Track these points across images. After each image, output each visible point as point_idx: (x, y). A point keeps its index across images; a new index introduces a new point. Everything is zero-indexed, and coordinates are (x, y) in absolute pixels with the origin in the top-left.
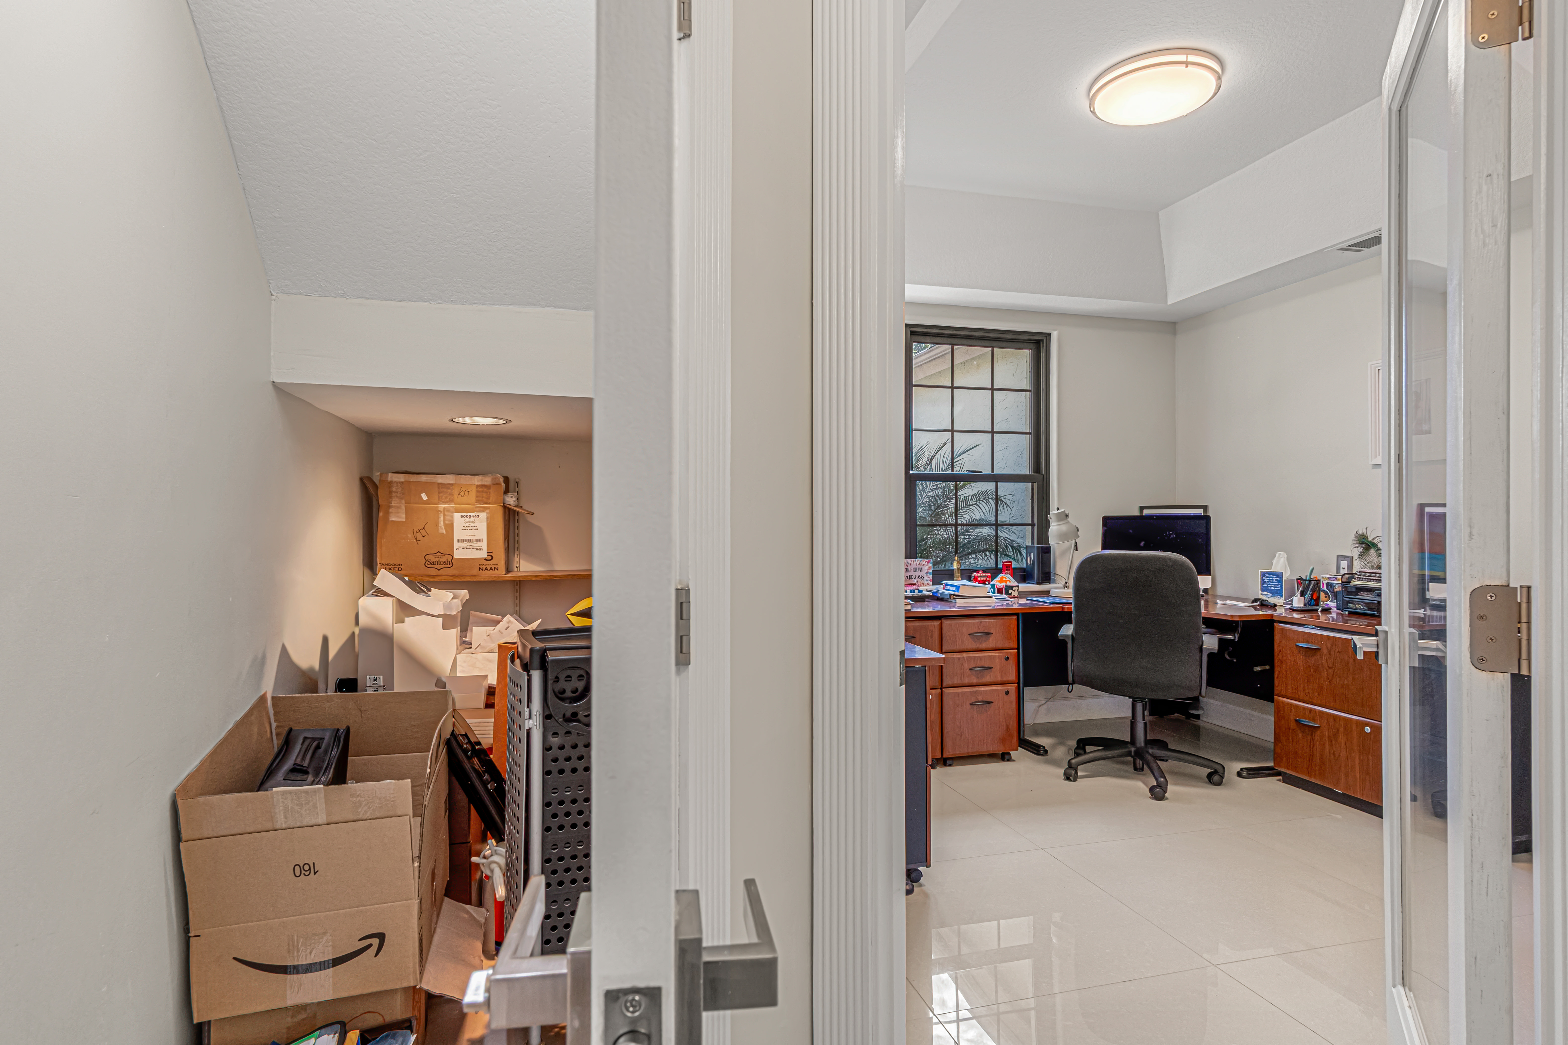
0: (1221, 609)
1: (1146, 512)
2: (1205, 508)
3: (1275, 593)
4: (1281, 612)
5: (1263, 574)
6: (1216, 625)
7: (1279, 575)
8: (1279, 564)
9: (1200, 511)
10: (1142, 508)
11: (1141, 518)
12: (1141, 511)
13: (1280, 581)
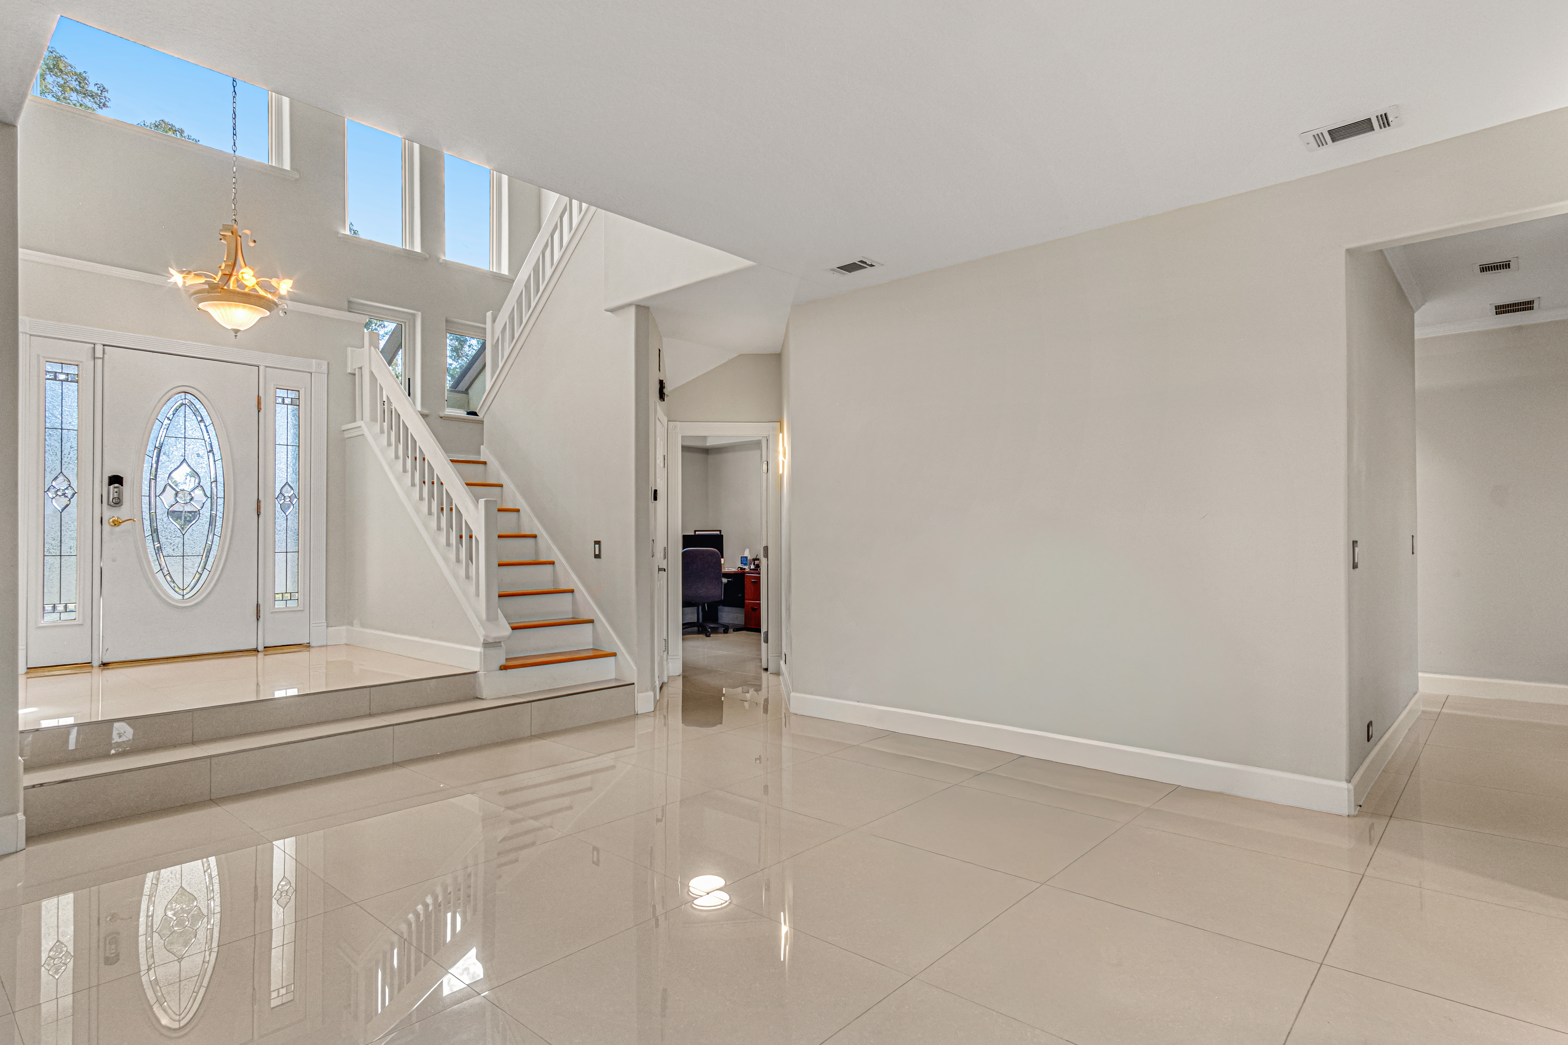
0: (726, 569)
1: (697, 533)
2: (720, 531)
3: (746, 564)
4: (747, 570)
5: (741, 557)
6: (726, 575)
7: (746, 557)
8: (747, 553)
9: (719, 532)
10: (695, 531)
11: (695, 536)
12: (695, 533)
13: (747, 560)
